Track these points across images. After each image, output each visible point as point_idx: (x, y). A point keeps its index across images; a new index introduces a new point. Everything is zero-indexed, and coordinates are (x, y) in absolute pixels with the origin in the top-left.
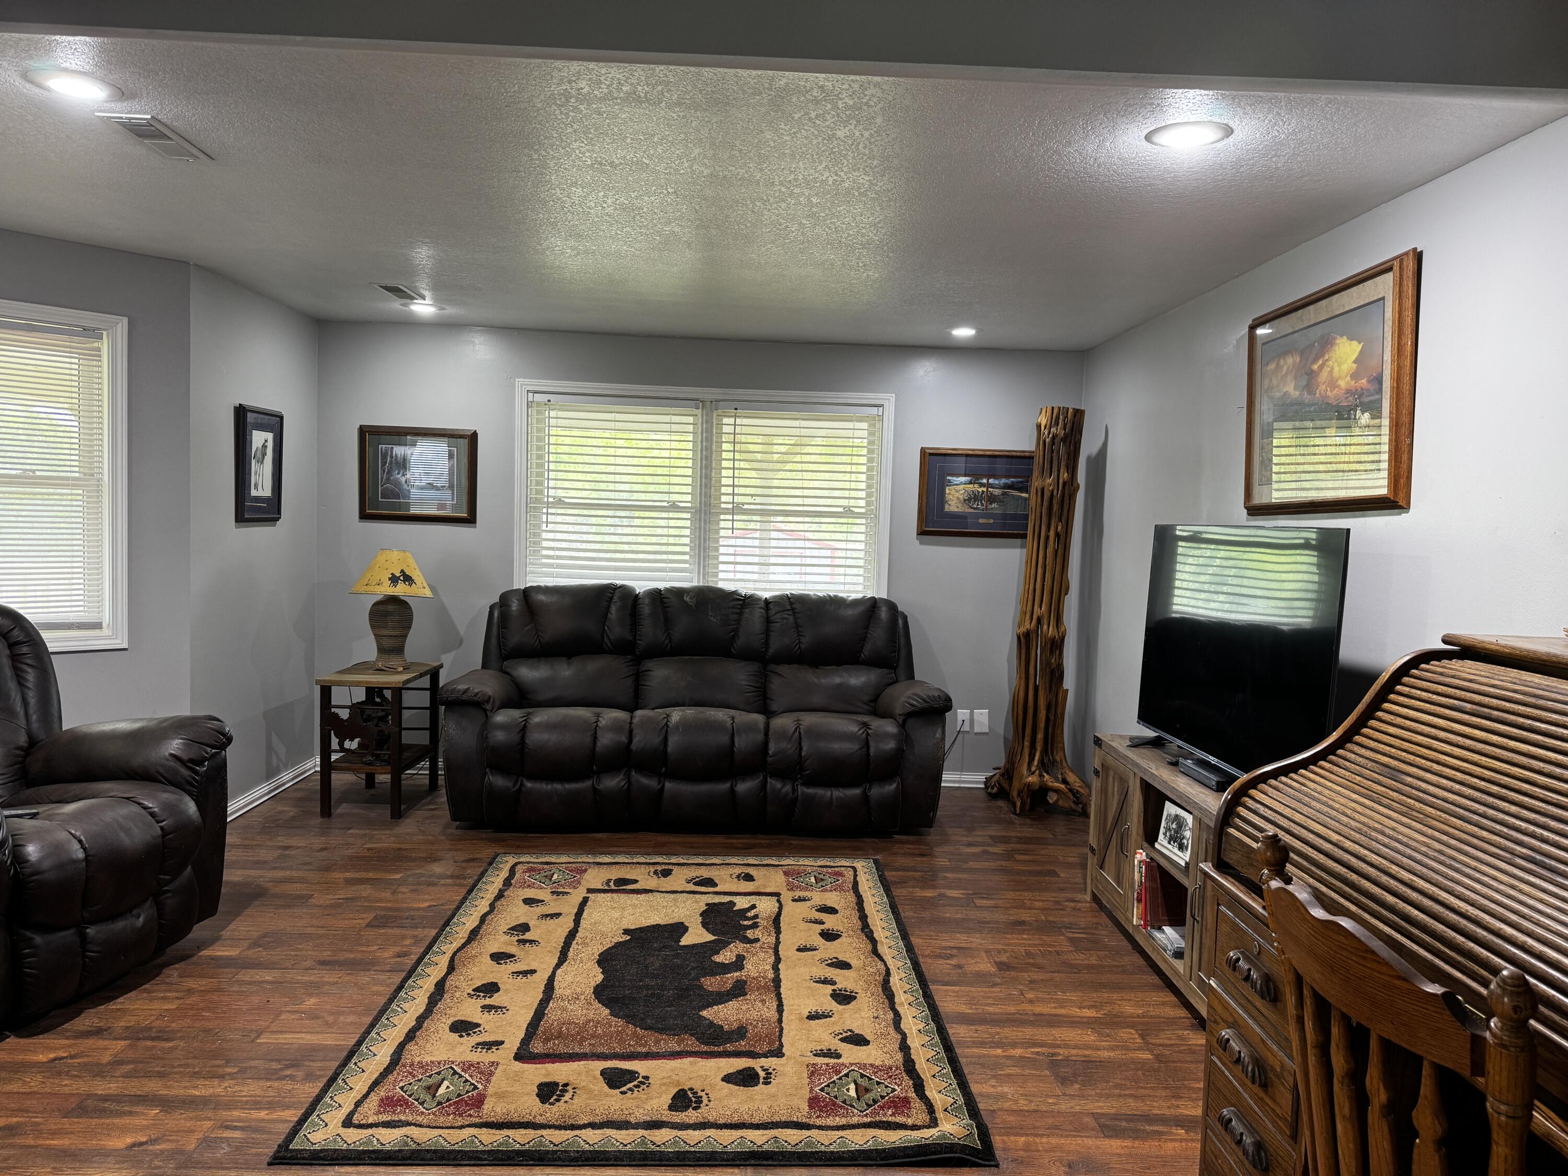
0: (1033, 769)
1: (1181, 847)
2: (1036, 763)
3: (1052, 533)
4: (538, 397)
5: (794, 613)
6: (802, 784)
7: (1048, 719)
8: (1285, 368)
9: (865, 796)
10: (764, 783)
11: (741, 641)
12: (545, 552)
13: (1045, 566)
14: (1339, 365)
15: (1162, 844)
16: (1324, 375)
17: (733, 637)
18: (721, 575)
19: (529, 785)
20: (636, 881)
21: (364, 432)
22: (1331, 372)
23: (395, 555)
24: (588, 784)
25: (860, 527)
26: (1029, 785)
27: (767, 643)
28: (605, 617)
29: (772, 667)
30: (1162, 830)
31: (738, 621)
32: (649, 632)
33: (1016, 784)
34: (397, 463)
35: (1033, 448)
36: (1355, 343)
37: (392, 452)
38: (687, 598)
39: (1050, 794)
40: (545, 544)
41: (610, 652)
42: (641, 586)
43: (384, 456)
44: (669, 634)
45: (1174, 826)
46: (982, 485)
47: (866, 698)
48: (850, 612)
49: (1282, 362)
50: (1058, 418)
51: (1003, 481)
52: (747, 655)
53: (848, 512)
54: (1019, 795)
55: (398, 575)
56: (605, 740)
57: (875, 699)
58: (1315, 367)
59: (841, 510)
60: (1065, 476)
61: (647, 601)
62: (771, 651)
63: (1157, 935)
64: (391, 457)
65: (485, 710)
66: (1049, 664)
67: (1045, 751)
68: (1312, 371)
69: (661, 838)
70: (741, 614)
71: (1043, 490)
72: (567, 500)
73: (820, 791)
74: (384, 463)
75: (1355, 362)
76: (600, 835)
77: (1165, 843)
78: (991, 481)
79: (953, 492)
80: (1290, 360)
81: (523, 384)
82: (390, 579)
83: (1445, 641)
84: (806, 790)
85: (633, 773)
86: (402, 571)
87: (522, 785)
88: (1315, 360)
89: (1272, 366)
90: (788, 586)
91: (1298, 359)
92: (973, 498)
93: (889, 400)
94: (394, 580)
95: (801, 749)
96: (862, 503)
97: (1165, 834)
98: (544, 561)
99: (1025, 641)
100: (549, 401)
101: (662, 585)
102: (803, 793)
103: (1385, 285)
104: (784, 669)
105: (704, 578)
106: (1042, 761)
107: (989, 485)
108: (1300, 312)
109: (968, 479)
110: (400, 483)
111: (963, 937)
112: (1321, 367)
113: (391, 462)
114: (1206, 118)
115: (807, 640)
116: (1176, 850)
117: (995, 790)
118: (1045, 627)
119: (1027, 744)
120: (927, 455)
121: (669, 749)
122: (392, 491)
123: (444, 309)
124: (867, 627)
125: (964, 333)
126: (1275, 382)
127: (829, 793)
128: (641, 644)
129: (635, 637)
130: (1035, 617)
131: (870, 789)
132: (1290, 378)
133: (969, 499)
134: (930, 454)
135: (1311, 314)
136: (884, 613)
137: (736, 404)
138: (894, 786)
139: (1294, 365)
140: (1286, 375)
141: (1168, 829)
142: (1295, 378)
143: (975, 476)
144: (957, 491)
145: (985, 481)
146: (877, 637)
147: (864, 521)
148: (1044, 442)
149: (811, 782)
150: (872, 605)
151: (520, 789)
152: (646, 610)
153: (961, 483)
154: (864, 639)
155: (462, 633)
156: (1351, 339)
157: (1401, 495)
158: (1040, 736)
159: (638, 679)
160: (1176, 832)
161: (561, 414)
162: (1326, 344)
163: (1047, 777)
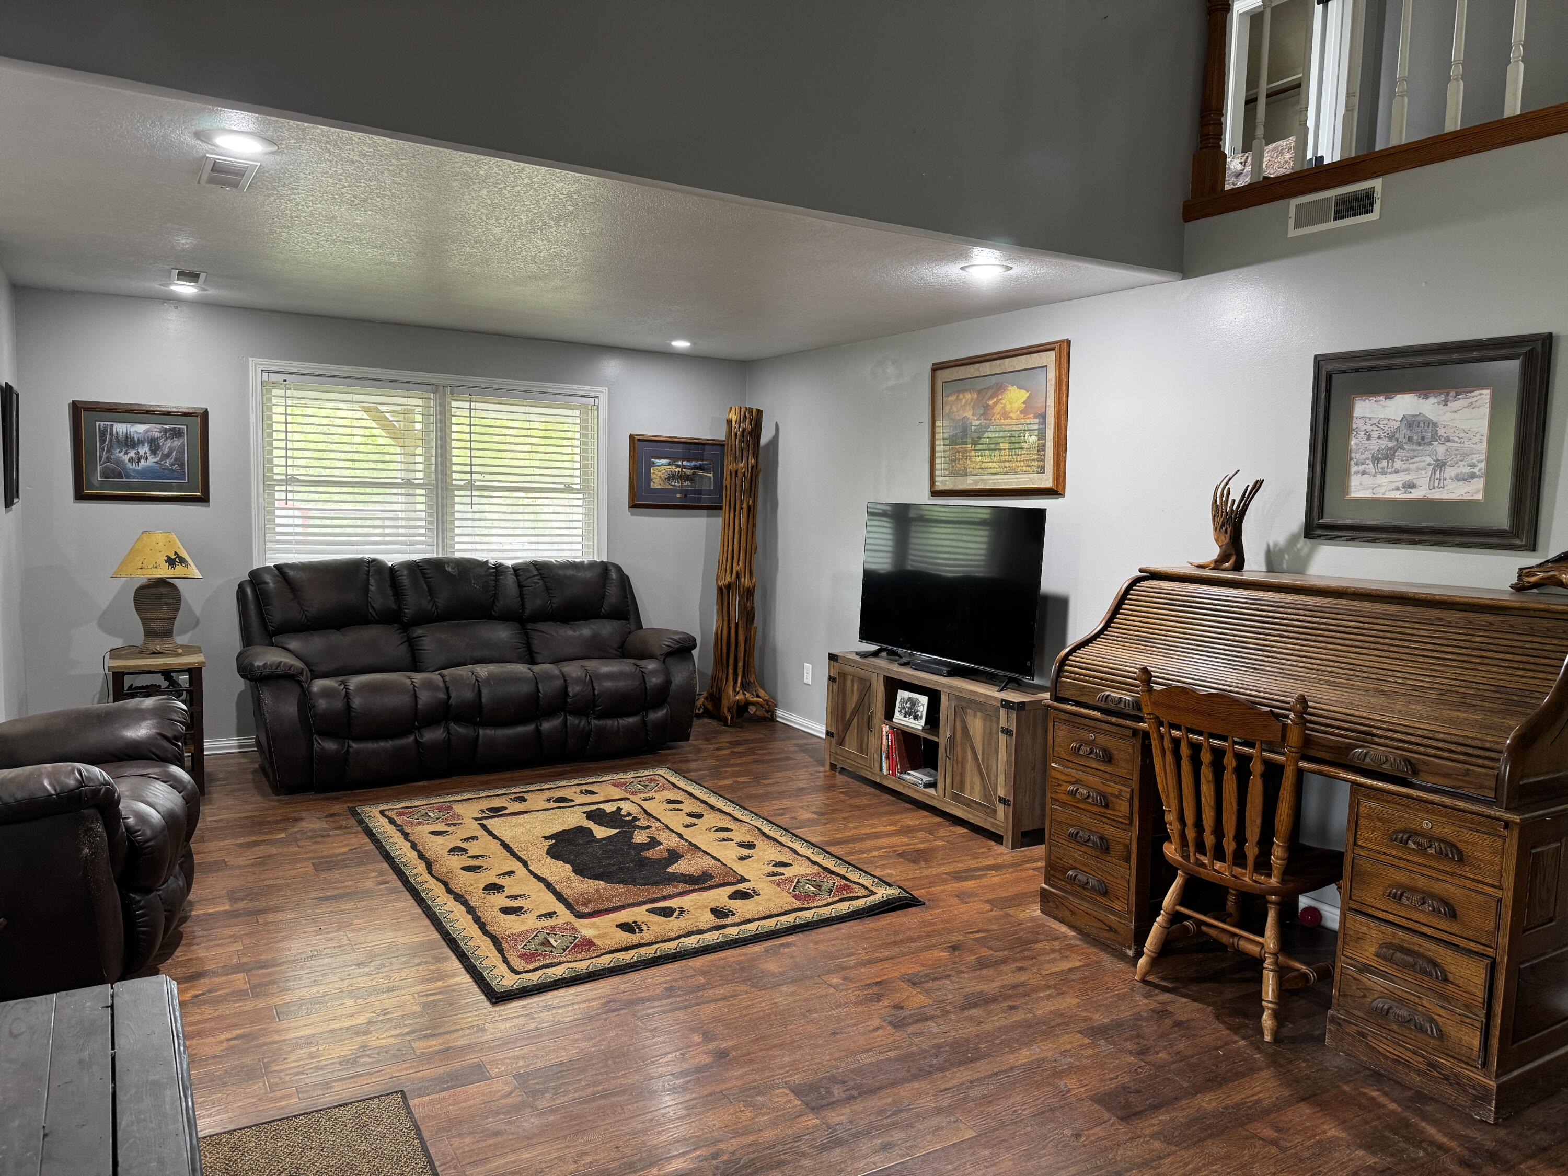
0: (738, 689)
1: (916, 718)
2: (739, 684)
3: (745, 506)
4: (273, 377)
5: (542, 578)
6: (595, 718)
7: (745, 650)
8: (964, 401)
9: (644, 723)
10: (566, 719)
11: (499, 605)
12: (278, 529)
13: (740, 533)
14: (1011, 403)
15: (899, 718)
16: (998, 408)
17: (494, 601)
18: (457, 547)
19: (355, 745)
20: (506, 808)
21: (77, 408)
22: (1004, 407)
23: (159, 537)
24: (411, 739)
25: (577, 500)
26: (738, 701)
27: (523, 606)
28: (367, 590)
29: (530, 626)
30: (897, 709)
31: (496, 587)
32: (413, 602)
33: (725, 703)
34: (118, 441)
35: (724, 438)
36: (1023, 391)
37: (112, 430)
38: (449, 569)
39: (751, 707)
40: (278, 521)
41: (377, 622)
42: (391, 559)
43: (103, 433)
44: (434, 602)
45: (908, 705)
46: (678, 466)
47: (616, 646)
48: (588, 574)
49: (961, 396)
50: (745, 416)
51: (693, 463)
52: (507, 617)
53: (568, 489)
54: (729, 710)
55: (173, 557)
56: (424, 697)
57: (622, 646)
58: (991, 403)
59: (562, 486)
60: (752, 461)
61: (405, 572)
62: (528, 612)
63: (906, 776)
64: (111, 434)
65: (299, 682)
66: (746, 608)
67: (743, 676)
68: (988, 405)
69: (484, 778)
70: (496, 580)
71: (736, 472)
72: (300, 478)
73: (609, 722)
74: (103, 441)
75: (1024, 403)
76: (421, 783)
77: (902, 717)
78: (685, 463)
79: (656, 472)
80: (968, 396)
81: (256, 365)
82: (166, 561)
83: (1141, 571)
84: (596, 722)
85: (452, 724)
86: (176, 553)
87: (349, 746)
88: (991, 398)
89: (952, 398)
90: (524, 554)
91: (976, 396)
92: (672, 477)
93: (603, 392)
94: (171, 562)
95: (594, 689)
96: (577, 480)
97: (900, 712)
98: (278, 538)
99: (724, 593)
100: (285, 381)
101: (416, 557)
102: (595, 725)
103: (1049, 358)
104: (541, 626)
105: (443, 550)
106: (742, 683)
107: (683, 467)
108: (977, 365)
109: (668, 461)
110: (123, 462)
111: (777, 802)
112: (995, 404)
113: (111, 440)
114: (997, 262)
115: (556, 602)
116: (912, 720)
117: (702, 710)
118: (743, 579)
119: (731, 671)
120: (636, 441)
121: (484, 700)
122: (113, 470)
123: (206, 290)
124: (604, 586)
125: (681, 344)
126: (955, 409)
127: (616, 723)
128: (408, 612)
129: (399, 606)
130: (734, 572)
131: (647, 716)
132: (968, 407)
133: (669, 478)
134: (639, 440)
135: (986, 368)
136: (613, 575)
137: (471, 390)
138: (665, 711)
139: (972, 399)
140: (965, 405)
141: (902, 708)
142: (973, 408)
143: (673, 459)
144: (659, 471)
145: (680, 463)
146: (613, 593)
147: (580, 496)
148: (736, 434)
149: (602, 716)
150: (604, 569)
151: (348, 751)
152: (405, 580)
153: (662, 465)
154: (603, 597)
155: (198, 613)
156: (1020, 388)
157: (1060, 487)
158: (740, 664)
159: (412, 645)
160: (910, 708)
161: (297, 393)
162: (999, 389)
163: (748, 695)
